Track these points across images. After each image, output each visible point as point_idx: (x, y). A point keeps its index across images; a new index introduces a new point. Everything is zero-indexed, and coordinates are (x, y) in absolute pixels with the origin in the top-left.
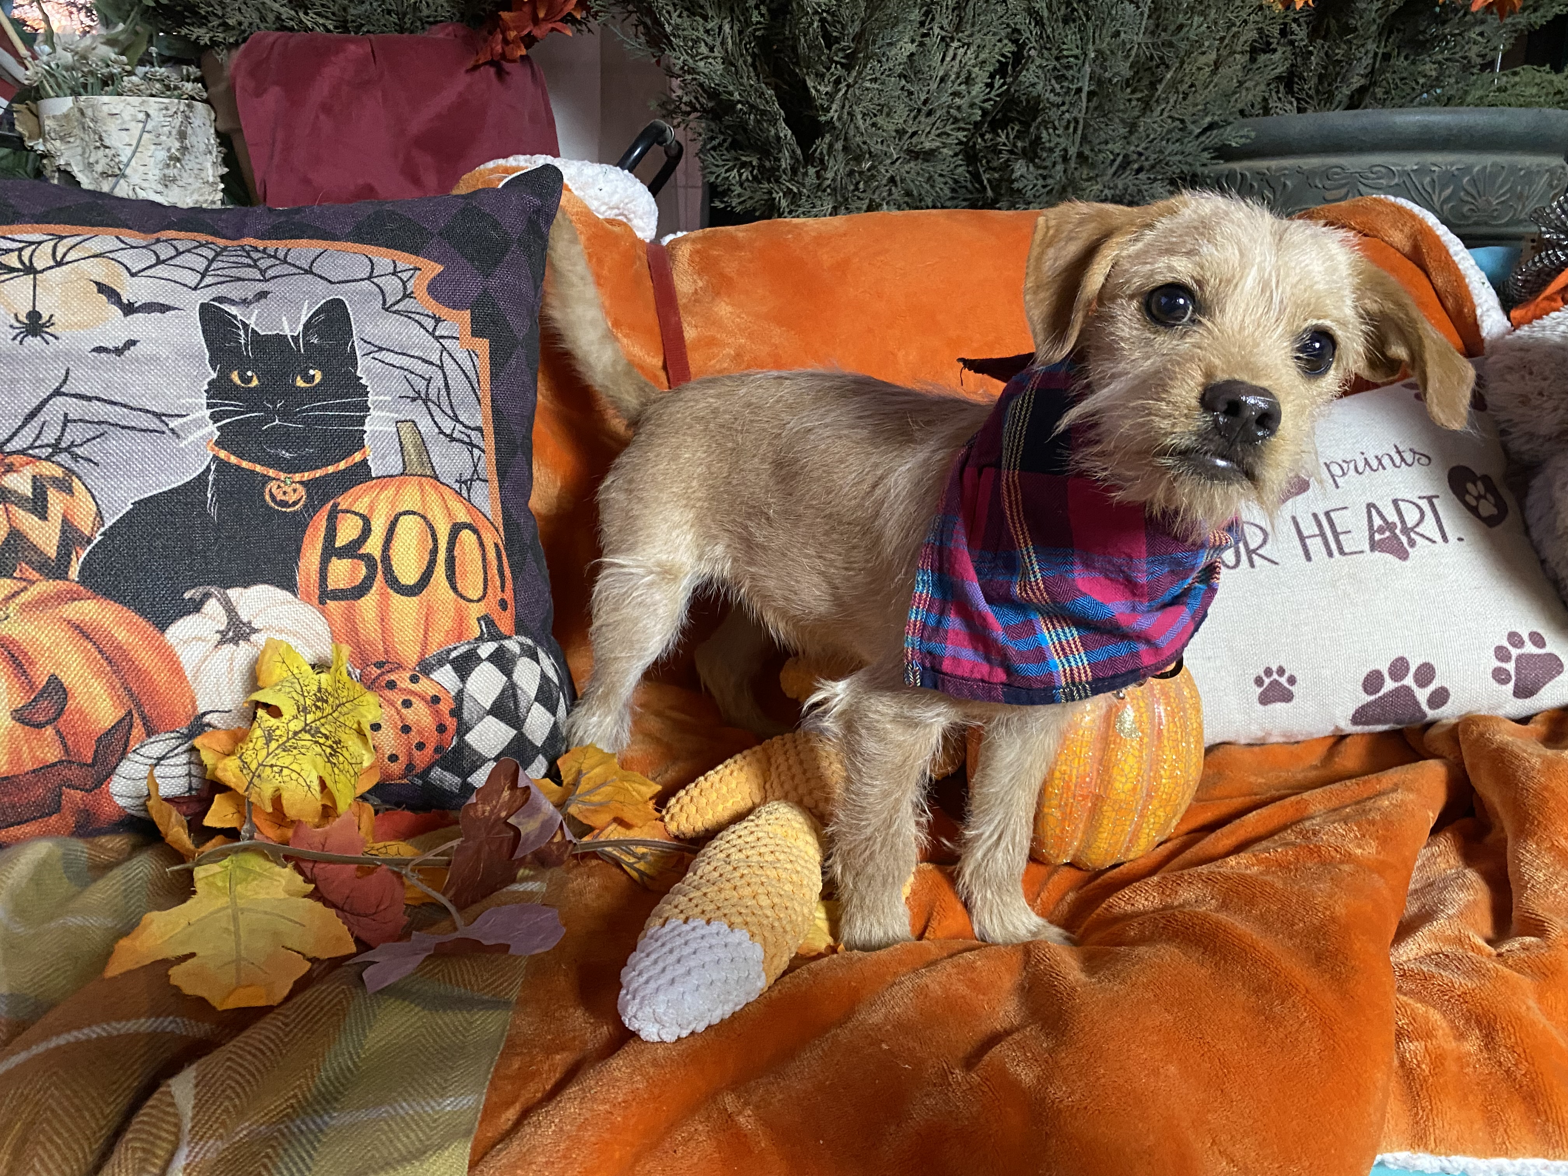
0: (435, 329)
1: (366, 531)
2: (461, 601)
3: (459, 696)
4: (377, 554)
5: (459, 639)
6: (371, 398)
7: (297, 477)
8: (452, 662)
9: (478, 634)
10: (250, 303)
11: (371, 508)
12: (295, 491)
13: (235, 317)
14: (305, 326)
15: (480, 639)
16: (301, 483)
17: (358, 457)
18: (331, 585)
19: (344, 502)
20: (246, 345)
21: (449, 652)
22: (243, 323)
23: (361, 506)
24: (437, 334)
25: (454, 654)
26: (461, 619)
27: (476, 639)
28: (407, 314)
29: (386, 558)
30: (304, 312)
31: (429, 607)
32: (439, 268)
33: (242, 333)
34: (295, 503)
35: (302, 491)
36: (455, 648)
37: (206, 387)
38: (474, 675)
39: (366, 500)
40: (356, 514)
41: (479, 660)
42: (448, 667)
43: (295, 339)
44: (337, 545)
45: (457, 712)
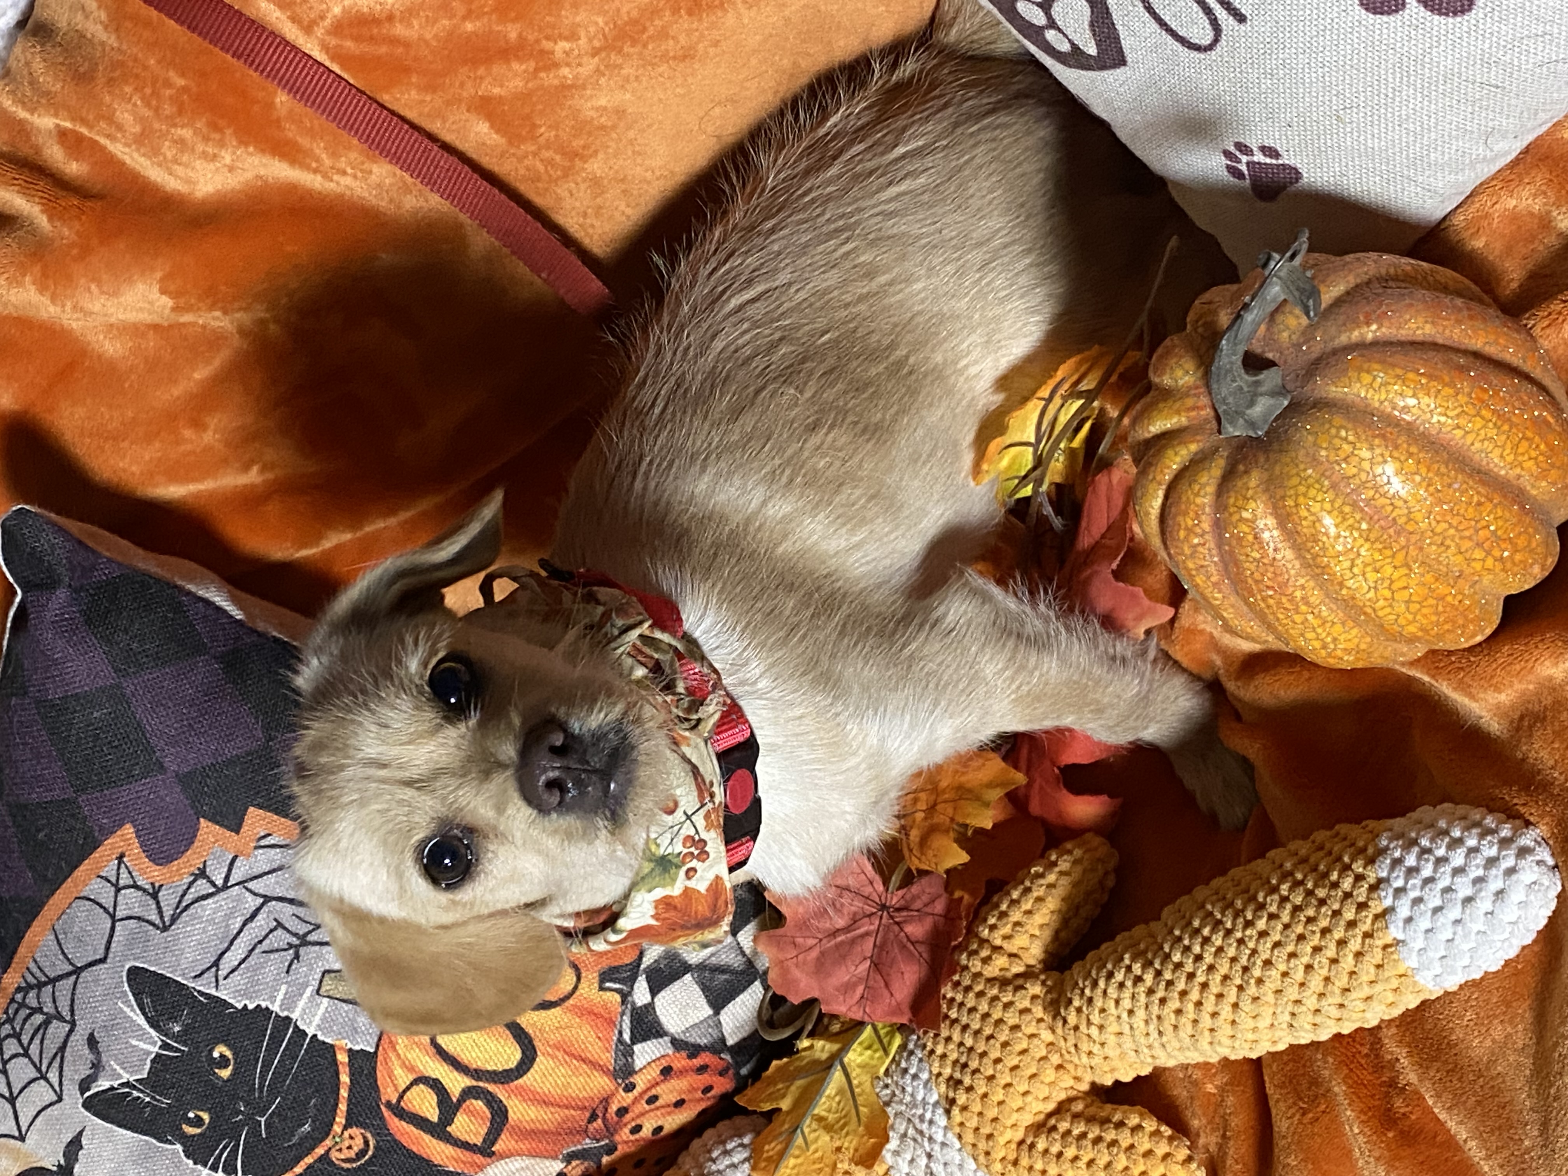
0: (213, 884)
1: (436, 1085)
2: (571, 1001)
3: (677, 1044)
4: (467, 1082)
5: (611, 1022)
6: (275, 1008)
7: (337, 1129)
8: (635, 1040)
9: (618, 998)
10: (99, 1061)
11: (411, 1069)
12: (351, 1138)
13: (112, 1088)
14: (152, 1026)
15: (625, 996)
16: (345, 1128)
17: (342, 1058)
18: (478, 1141)
19: (389, 1094)
20: (153, 1098)
21: (620, 1040)
22: (123, 1085)
23: (403, 1078)
24: (219, 882)
25: (627, 1037)
26: (589, 1013)
27: (623, 1002)
28: (181, 909)
29: (477, 1074)
30: (132, 1014)
31: (557, 1047)
32: (128, 830)
33: (135, 1094)
34: (366, 1143)
35: (355, 1131)
36: (620, 1033)
37: (190, 1162)
38: (663, 1019)
39: (398, 1071)
40: (408, 1088)
41: (650, 1007)
42: (637, 1048)
43: (165, 1046)
44: (435, 1119)
45: (694, 1050)
